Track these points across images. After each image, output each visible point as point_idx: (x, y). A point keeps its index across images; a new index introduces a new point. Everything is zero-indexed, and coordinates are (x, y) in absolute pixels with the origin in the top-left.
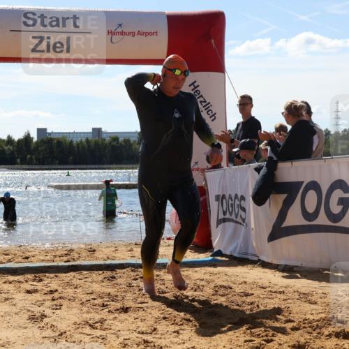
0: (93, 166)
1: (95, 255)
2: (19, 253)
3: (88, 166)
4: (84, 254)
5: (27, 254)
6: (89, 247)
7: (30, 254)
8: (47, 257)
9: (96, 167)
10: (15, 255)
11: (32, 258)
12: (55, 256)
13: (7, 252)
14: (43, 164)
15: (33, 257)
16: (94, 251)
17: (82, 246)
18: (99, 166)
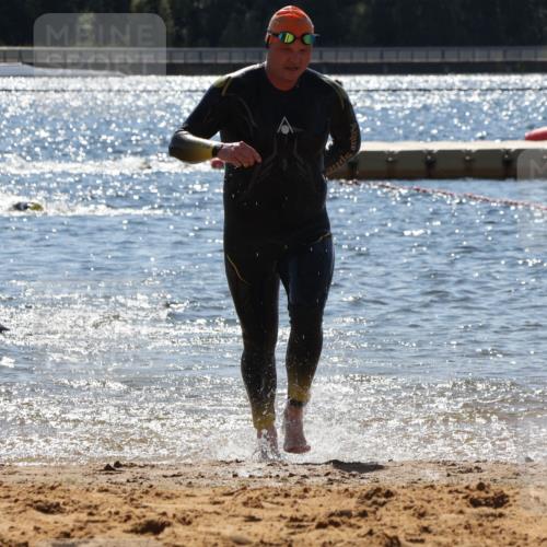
0: (479, 55)
1: (505, 523)
2: (113, 502)
3: (452, 56)
4: (448, 518)
5: (155, 509)
6: (472, 480)
7: (169, 507)
8: (255, 528)
9: (497, 56)
10: (92, 509)
11: (181, 530)
12: (296, 523)
13: (51, 499)
14: (215, 41)
15: (186, 522)
16: (500, 501)
17: (433, 475)
18: (513, 55)
